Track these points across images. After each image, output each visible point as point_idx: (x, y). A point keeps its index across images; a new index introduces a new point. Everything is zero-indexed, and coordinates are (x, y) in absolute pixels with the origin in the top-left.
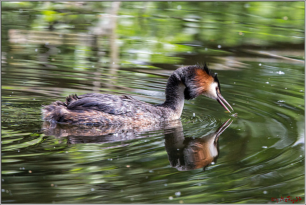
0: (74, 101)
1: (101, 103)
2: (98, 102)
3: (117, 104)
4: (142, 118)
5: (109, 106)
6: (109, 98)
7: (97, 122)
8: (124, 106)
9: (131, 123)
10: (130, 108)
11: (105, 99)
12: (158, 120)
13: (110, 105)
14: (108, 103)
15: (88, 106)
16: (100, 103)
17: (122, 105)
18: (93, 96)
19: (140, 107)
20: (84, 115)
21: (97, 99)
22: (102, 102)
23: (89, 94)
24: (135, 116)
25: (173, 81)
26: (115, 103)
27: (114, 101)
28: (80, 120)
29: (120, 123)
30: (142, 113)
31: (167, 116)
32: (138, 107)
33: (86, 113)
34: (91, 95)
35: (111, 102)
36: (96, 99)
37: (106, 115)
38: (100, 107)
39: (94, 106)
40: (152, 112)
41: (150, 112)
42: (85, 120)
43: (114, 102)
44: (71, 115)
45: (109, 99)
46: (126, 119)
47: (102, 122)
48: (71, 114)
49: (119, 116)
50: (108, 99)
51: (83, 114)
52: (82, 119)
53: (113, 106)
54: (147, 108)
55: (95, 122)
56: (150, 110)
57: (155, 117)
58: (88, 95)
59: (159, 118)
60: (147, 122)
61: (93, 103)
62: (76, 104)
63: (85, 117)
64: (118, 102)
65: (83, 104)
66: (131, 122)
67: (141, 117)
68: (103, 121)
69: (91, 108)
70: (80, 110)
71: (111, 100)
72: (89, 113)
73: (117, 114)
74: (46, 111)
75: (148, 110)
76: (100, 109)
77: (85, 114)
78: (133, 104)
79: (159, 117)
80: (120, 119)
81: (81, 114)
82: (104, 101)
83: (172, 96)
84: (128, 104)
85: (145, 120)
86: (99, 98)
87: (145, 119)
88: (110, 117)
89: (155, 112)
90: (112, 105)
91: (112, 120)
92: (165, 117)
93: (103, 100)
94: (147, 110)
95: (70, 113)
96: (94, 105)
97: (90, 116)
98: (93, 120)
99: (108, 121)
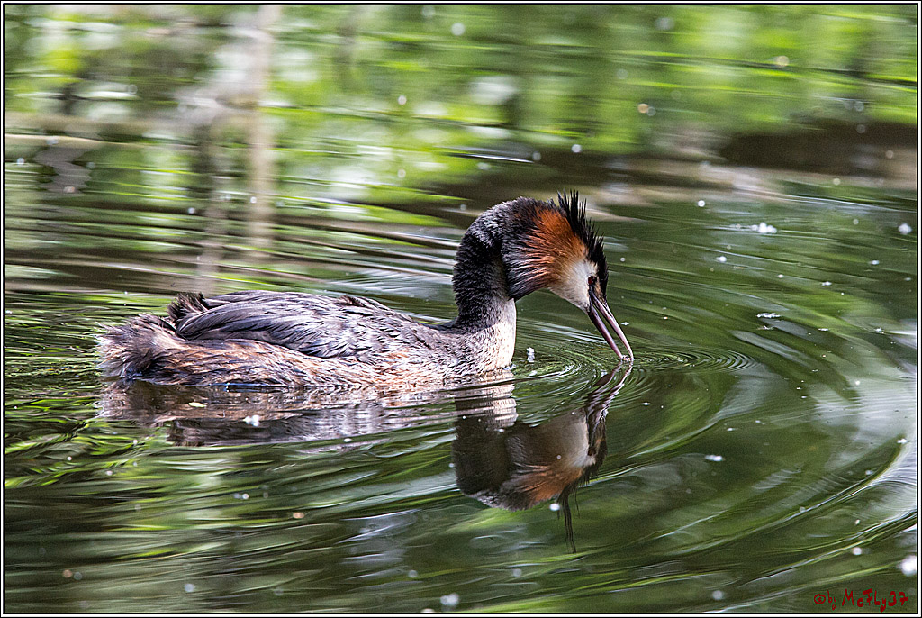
0: (195, 314)
1: (280, 320)
2: (270, 316)
3: (328, 322)
4: (404, 367)
5: (302, 332)
6: (302, 304)
7: (266, 377)
8: (348, 330)
9: (372, 384)
10: (368, 337)
11: (290, 307)
12: (451, 370)
13: (306, 328)
14: (298, 319)
15: (241, 330)
16: (275, 320)
17: (344, 327)
18: (254, 299)
19: (398, 333)
20: (227, 357)
21: (266, 307)
22: (283, 316)
23: (241, 294)
24: (386, 361)
25: (474, 254)
26: (323, 319)
27: (319, 314)
28: (213, 372)
29: (338, 383)
30: (405, 351)
31: (475, 357)
32: (392, 333)
33: (234, 350)
34: (247, 297)
35: (308, 317)
36: (264, 310)
37: (297, 358)
38: (275, 334)
39: (259, 330)
40: (433, 347)
41: (429, 347)
42: (228, 372)
43: (319, 316)
44: (185, 356)
45: (303, 310)
46: (357, 369)
47: (283, 379)
48: (186, 351)
49: (335, 360)
50: (299, 308)
51: (223, 352)
52: (219, 367)
53: (314, 331)
54: (419, 334)
55: (260, 377)
56: (427, 342)
57: (442, 362)
58: (236, 297)
59: (455, 363)
60: (419, 379)
61: (253, 319)
62: (202, 324)
63: (231, 363)
64: (329, 319)
65: (224, 324)
66: (373, 379)
67: (403, 364)
68: (288, 376)
69: (249, 336)
70: (215, 342)
71: (308, 312)
72: (242, 350)
73: (329, 355)
74: (110, 341)
75: (423, 341)
76: (276, 337)
77: (230, 351)
78: (376, 324)
79: (455, 361)
80: (339, 370)
81: (217, 352)
82: (287, 315)
83: (475, 294)
84: (362, 323)
85: (416, 371)
86: (273, 305)
87: (413, 369)
88: (307, 364)
89: (442, 346)
90: (312, 327)
91: (314, 373)
92: (471, 359)
93: (285, 313)
94: (418, 340)
95: (184, 349)
96: (257, 327)
97: (244, 358)
98: (256, 371)
99: (301, 375)
